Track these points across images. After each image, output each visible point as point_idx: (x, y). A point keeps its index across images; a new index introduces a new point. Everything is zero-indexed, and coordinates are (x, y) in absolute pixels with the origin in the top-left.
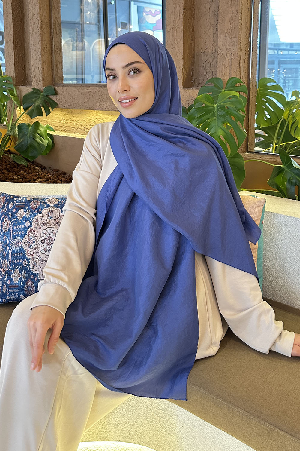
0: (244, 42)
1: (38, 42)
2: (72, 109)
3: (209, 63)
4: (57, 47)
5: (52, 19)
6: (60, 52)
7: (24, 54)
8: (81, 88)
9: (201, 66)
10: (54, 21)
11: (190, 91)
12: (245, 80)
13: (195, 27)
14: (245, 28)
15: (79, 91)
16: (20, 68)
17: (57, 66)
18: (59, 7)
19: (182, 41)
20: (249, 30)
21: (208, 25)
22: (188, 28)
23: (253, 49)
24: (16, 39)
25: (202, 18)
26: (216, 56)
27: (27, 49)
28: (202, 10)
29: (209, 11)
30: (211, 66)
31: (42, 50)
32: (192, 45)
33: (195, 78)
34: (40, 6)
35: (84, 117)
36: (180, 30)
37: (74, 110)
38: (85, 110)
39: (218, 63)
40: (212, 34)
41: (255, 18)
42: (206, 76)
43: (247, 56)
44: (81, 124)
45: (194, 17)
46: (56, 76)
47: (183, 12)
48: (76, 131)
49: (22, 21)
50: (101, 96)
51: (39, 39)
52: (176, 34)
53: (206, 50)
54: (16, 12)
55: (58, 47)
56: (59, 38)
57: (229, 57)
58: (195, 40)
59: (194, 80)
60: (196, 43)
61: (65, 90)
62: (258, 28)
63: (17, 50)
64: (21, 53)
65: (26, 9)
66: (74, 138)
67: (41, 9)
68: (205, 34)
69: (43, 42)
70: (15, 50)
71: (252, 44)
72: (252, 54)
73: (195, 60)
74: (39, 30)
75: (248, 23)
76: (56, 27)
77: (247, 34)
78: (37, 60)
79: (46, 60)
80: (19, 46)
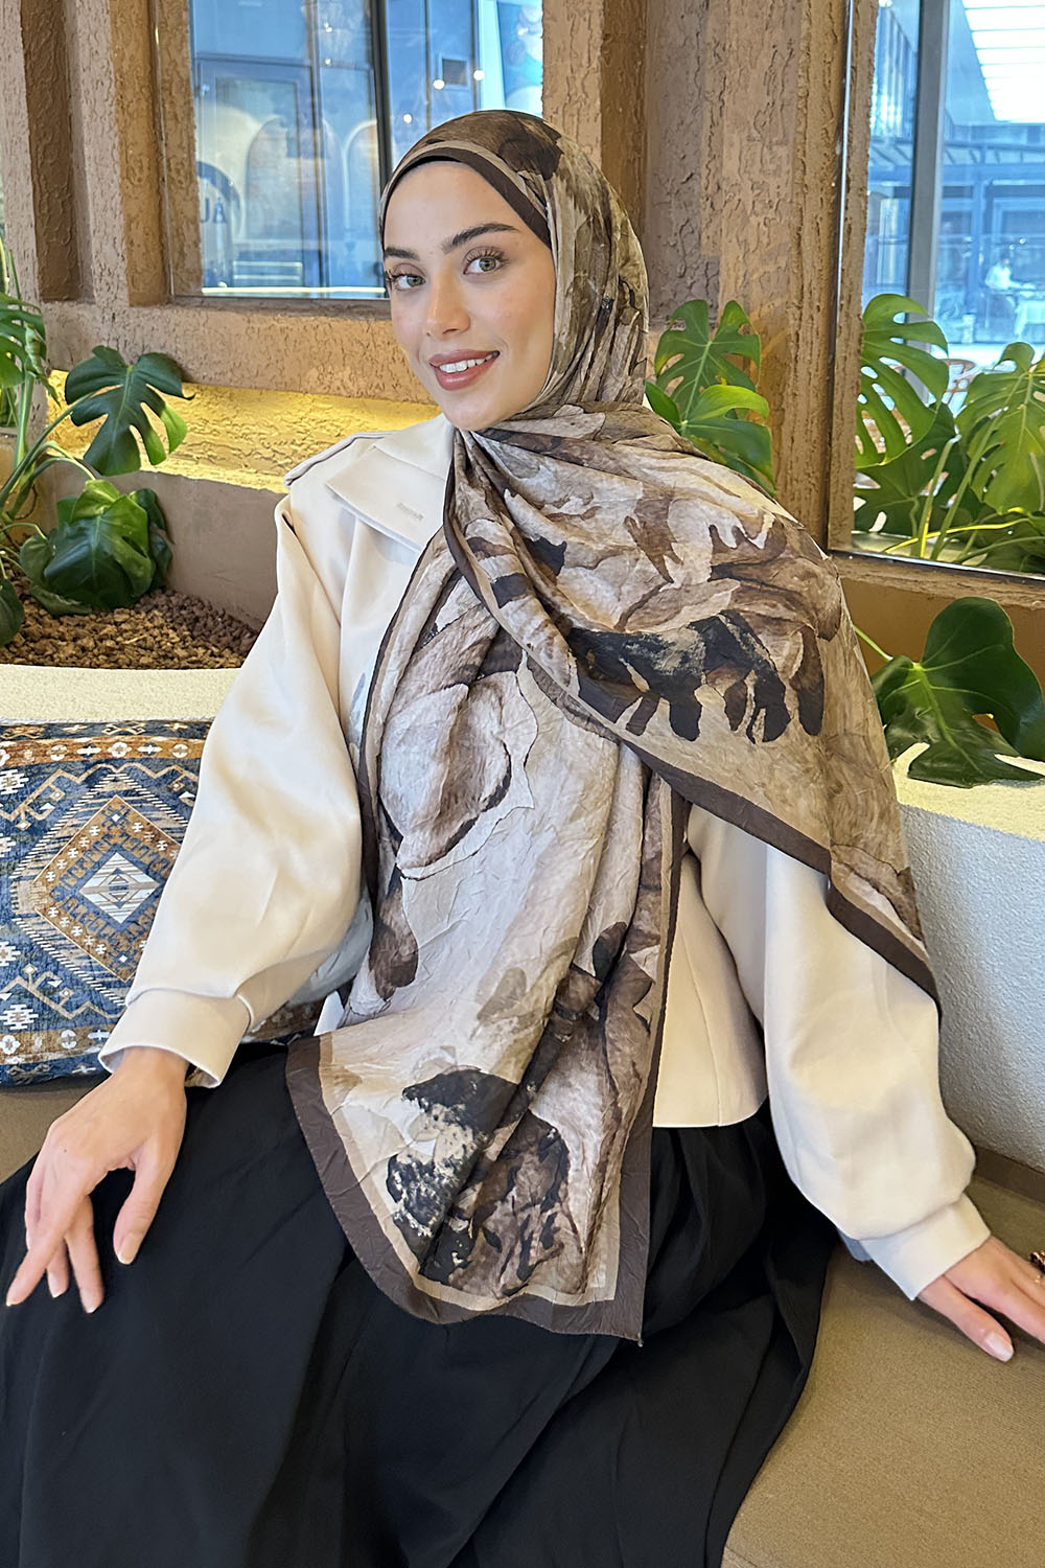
0: (816, 161)
1: (110, 149)
2: (227, 386)
3: (696, 233)
4: (179, 167)
5: (156, 65)
6: (191, 182)
7: (70, 188)
8: (255, 315)
9: (669, 242)
10: (165, 73)
12: (816, 296)
13: (646, 100)
14: (821, 106)
15: (250, 325)
16: (55, 239)
17: (178, 233)
19: (597, 153)
20: (835, 115)
21: (693, 94)
22: (621, 105)
23: (851, 184)
24: (40, 140)
25: (669, 68)
26: (718, 207)
27: (79, 173)
28: (670, 40)
29: (695, 43)
30: (704, 241)
31: (123, 179)
32: (636, 165)
34: (114, 22)
35: (270, 413)
36: (592, 113)
37: (235, 391)
38: (273, 392)
39: (724, 235)
40: (706, 131)
41: (858, 69)
42: (683, 279)
43: (827, 208)
44: (262, 436)
45: (643, 63)
46: (176, 268)
47: (603, 48)
48: (245, 460)
49: (58, 74)
50: (322, 346)
51: (111, 139)
52: (575, 130)
53: (686, 185)
54: (37, 46)
55: (182, 164)
56: (184, 134)
57: (763, 213)
58: (646, 150)
60: (649, 158)
61: (205, 320)
62: (870, 106)
63: (42, 177)
64: (55, 186)
65: (72, 30)
66: (236, 486)
67: (117, 34)
68: (681, 127)
69: (127, 147)
70: (36, 176)
71: (848, 166)
72: (847, 201)
73: (647, 220)
74: (113, 109)
75: (832, 89)
76: (173, 94)
77: (829, 129)
78: (109, 214)
79: (141, 212)
80: (50, 161)
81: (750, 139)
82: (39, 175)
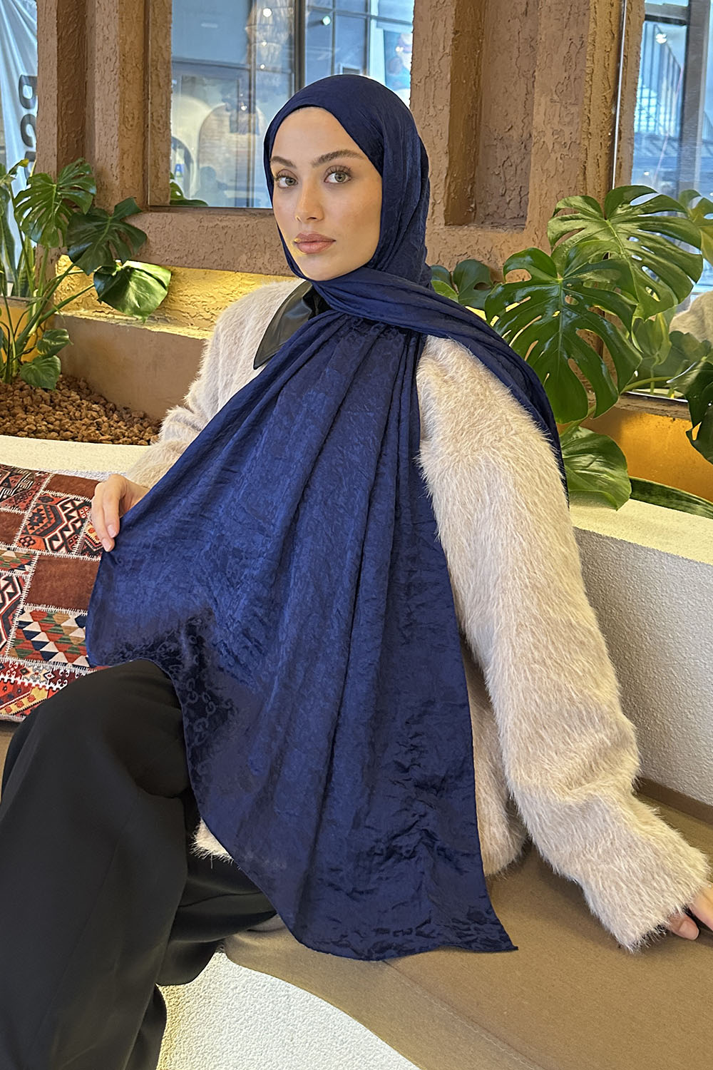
0: (598, 116)
1: (113, 104)
2: (185, 267)
3: (514, 166)
4: (159, 118)
5: (148, 49)
7: (83, 131)
8: (205, 218)
9: (494, 173)
10: (153, 56)
11: (460, 233)
13: (482, 76)
14: (602, 81)
15: (202, 224)
17: (155, 163)
18: (167, 22)
19: (447, 109)
20: (611, 87)
21: (514, 73)
22: (465, 78)
23: (623, 135)
24: (64, 97)
25: (499, 55)
26: (528, 148)
27: (89, 121)
28: (500, 37)
29: (517, 38)
30: (519, 172)
31: (121, 125)
32: (474, 119)
33: (478, 201)
34: (121, 19)
35: (211, 288)
36: (444, 83)
37: (188, 271)
38: (214, 271)
39: (532, 165)
40: (523, 96)
42: (504, 198)
43: (605, 150)
44: (204, 304)
45: (481, 51)
46: (152, 186)
47: (454, 40)
48: (191, 320)
49: (80, 54)
50: (251, 239)
51: (115, 97)
52: (432, 94)
53: (508, 134)
54: (66, 32)
55: (161, 117)
56: (164, 96)
57: (559, 151)
58: (481, 109)
59: (475, 206)
60: (482, 115)
61: (169, 220)
62: (637, 84)
63: (64, 122)
64: (73, 129)
65: (91, 24)
67: (123, 27)
68: (506, 94)
69: (125, 104)
70: (60, 122)
71: (620, 121)
72: (619, 146)
73: (480, 157)
74: (116, 77)
75: (610, 70)
77: (607, 97)
78: (109, 148)
79: (131, 147)
80: (70, 112)
82: (62, 121)
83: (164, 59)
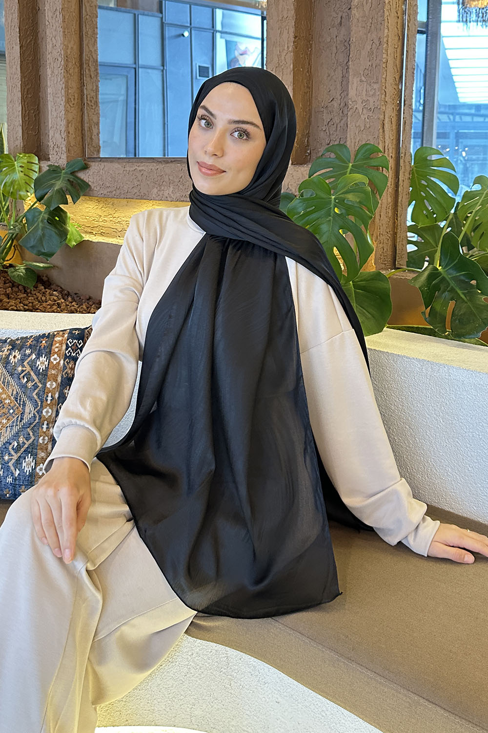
0: (391, 91)
1: (60, 89)
2: (114, 198)
3: (335, 125)
4: (92, 99)
5: (83, 53)
6: (96, 106)
7: (38, 109)
8: (128, 165)
9: (322, 129)
10: (87, 58)
11: (301, 169)
12: (391, 151)
13: (313, 66)
14: (393, 67)
15: (125, 169)
16: (31, 132)
17: (90, 129)
18: (95, 34)
19: (291, 88)
20: (399, 71)
21: (334, 63)
22: (302, 68)
23: (406, 102)
24: (26, 86)
25: (323, 51)
26: (345, 112)
27: (43, 102)
28: (324, 39)
29: (335, 40)
30: (339, 129)
31: (66, 103)
32: (308, 94)
33: (312, 149)
34: (64, 32)
35: (131, 212)
36: (289, 70)
37: (116, 201)
38: (134, 200)
39: (349, 123)
40: (340, 79)
41: (409, 52)
43: (395, 113)
45: (311, 50)
46: (89, 145)
47: (294, 42)
48: (119, 234)
49: (35, 56)
50: (159, 178)
51: (61, 85)
53: (331, 103)
54: (26, 41)
55: (93, 98)
56: (94, 84)
57: (366, 114)
58: (312, 87)
59: (310, 151)
60: (314, 92)
61: (103, 167)
62: (414, 69)
63: (26, 103)
64: (32, 107)
65: (43, 36)
66: (116, 244)
67: (65, 37)
68: (329, 78)
69: (68, 89)
70: (23, 103)
71: (404, 94)
72: (404, 110)
73: (313, 119)
74: (62, 71)
75: (398, 60)
76: (90, 65)
77: (397, 77)
78: (59, 118)
79: (73, 119)
80: (30, 96)
81: (361, 81)
82: (25, 102)
83: (94, 59)
